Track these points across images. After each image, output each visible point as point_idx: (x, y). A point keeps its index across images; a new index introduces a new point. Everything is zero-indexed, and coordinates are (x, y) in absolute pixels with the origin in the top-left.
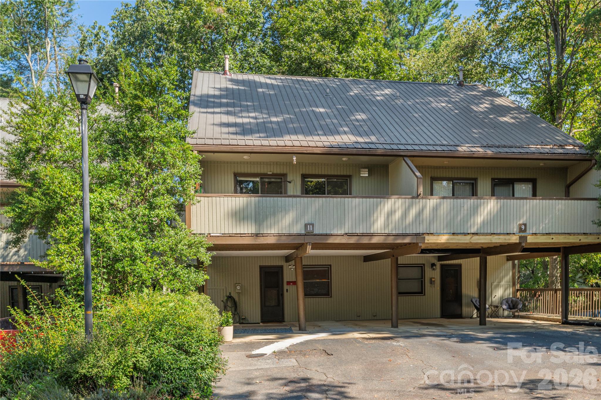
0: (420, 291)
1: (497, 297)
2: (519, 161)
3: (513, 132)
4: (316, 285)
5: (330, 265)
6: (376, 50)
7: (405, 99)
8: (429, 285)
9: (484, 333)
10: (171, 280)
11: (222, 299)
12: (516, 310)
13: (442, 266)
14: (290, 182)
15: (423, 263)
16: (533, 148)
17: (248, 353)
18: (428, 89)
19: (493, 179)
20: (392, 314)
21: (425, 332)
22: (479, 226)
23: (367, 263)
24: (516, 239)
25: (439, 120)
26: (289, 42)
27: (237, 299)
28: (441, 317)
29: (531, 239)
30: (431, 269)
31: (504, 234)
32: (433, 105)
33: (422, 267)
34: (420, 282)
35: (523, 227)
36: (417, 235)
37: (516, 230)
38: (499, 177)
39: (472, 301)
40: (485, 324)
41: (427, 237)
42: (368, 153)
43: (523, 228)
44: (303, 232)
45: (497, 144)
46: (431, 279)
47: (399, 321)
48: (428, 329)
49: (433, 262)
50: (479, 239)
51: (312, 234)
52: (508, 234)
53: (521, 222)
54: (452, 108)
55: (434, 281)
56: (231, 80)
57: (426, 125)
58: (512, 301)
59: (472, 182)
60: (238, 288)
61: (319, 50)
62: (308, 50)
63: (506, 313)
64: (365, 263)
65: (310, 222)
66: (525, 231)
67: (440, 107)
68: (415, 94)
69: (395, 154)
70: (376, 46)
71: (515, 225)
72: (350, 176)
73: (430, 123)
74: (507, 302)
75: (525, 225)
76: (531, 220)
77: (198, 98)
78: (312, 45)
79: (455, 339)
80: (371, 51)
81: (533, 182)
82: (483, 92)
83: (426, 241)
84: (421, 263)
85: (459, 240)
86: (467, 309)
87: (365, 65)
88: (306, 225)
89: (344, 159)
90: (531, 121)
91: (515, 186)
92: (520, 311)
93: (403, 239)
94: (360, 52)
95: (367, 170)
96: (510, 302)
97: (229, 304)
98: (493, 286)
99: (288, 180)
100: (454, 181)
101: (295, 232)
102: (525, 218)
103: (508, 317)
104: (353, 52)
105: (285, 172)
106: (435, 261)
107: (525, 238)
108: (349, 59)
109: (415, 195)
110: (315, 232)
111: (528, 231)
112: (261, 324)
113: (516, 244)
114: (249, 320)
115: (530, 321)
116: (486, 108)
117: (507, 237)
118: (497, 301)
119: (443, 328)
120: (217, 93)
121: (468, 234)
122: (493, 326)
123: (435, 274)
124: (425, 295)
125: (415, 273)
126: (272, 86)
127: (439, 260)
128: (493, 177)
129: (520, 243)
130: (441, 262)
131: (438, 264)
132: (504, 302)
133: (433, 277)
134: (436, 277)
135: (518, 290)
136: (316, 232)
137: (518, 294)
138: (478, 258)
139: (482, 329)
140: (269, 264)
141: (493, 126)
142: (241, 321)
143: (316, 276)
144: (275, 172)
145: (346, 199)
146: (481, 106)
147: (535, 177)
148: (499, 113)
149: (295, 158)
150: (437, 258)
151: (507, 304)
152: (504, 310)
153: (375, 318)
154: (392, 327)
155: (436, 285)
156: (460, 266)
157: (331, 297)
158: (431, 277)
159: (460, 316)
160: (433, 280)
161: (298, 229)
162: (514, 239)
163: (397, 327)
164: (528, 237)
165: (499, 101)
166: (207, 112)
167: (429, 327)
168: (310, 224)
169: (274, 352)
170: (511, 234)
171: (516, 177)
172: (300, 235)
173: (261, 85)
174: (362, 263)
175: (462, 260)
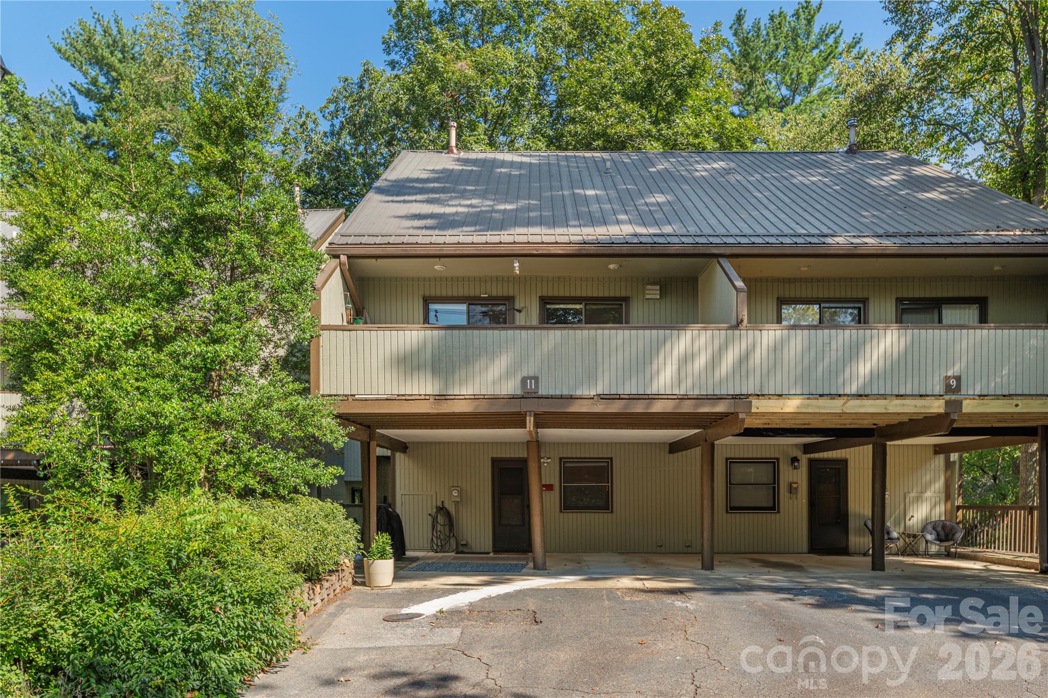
0: (771, 505)
1: (915, 519)
2: (948, 259)
3: (940, 213)
4: (587, 492)
5: (611, 459)
6: (717, 118)
7: (745, 174)
8: (787, 494)
9: (872, 587)
10: (240, 473)
11: (430, 512)
12: (951, 543)
13: (811, 462)
14: (520, 311)
15: (777, 456)
16: (980, 235)
17: (394, 611)
18: (792, 161)
19: (899, 300)
20: (702, 545)
21: (759, 581)
22: (861, 381)
23: (676, 454)
24: (939, 407)
25: (799, 201)
26: (575, 112)
27: (453, 512)
28: (809, 553)
29: (969, 406)
30: (790, 468)
31: (913, 396)
32: (794, 181)
33: (774, 463)
34: (772, 491)
35: (953, 383)
36: (735, 397)
37: (938, 389)
38: (911, 296)
39: (865, 525)
40: (882, 569)
41: (755, 402)
42: (650, 252)
43: (953, 387)
44: (519, 392)
45: (905, 230)
46: (790, 485)
47: (717, 558)
48: (769, 573)
49: (794, 455)
50: (860, 407)
51: (534, 395)
52: (921, 396)
53: (950, 373)
54: (830, 183)
55: (796, 488)
56: (458, 160)
57: (772, 207)
58: (944, 527)
59: (857, 305)
60: (455, 493)
61: (621, 120)
62: (603, 120)
63: (934, 549)
64: (671, 455)
65: (531, 374)
66: (958, 389)
67: (807, 182)
68: (764, 167)
69: (701, 252)
70: (717, 111)
71: (937, 379)
72: (626, 299)
73: (781, 205)
74: (934, 528)
75: (958, 379)
76: (971, 371)
77: (391, 184)
78: (609, 112)
79: (807, 599)
80: (708, 118)
81: (982, 303)
82: (893, 160)
83: (754, 410)
84: (772, 456)
85: (818, 407)
86: (857, 539)
87: (697, 141)
88: (524, 380)
89: (611, 266)
90: (979, 197)
91: (944, 312)
92: (960, 545)
93: (713, 405)
94: (691, 121)
95: (658, 287)
96: (939, 529)
97: (440, 519)
98: (907, 500)
99: (517, 306)
100: (822, 305)
101: (504, 392)
102: (957, 368)
103: (938, 556)
104: (678, 121)
105: (511, 294)
106: (798, 453)
107: (959, 403)
108: (670, 132)
109: (734, 322)
110: (540, 393)
111: (963, 391)
112: (491, 555)
113: (939, 416)
114: (473, 546)
115: (978, 565)
116: (894, 180)
117: (920, 402)
118: (915, 527)
119: (798, 574)
120: (424, 176)
121: (840, 395)
122: (898, 572)
123: (800, 477)
124: (778, 512)
125: (762, 474)
126: (521, 165)
127: (805, 453)
128: (900, 295)
129: (947, 414)
130: (808, 456)
131: (804, 459)
132: (930, 528)
133: (795, 480)
134: (799, 482)
135: (958, 508)
136: (542, 392)
137: (960, 513)
138: (871, 446)
139: (874, 578)
140: (508, 456)
141: (902, 206)
142: (461, 548)
143: (586, 476)
144: (494, 294)
145: (600, 332)
146: (886, 178)
147: (983, 295)
148: (917, 187)
149: (516, 265)
150: (802, 449)
151: (934, 532)
152: (927, 542)
153: (689, 550)
154: (703, 568)
155: (799, 495)
156: (844, 462)
157: (612, 512)
158: (791, 480)
159: (844, 551)
160: (794, 486)
161: (510, 387)
162: (937, 407)
163: (711, 568)
164: (965, 403)
165: (919, 171)
166: (392, 201)
167: (772, 570)
168: (531, 378)
169: (441, 612)
170: (927, 396)
171: (945, 295)
172: (513, 397)
173: (503, 164)
174: (667, 454)
175: (843, 450)
